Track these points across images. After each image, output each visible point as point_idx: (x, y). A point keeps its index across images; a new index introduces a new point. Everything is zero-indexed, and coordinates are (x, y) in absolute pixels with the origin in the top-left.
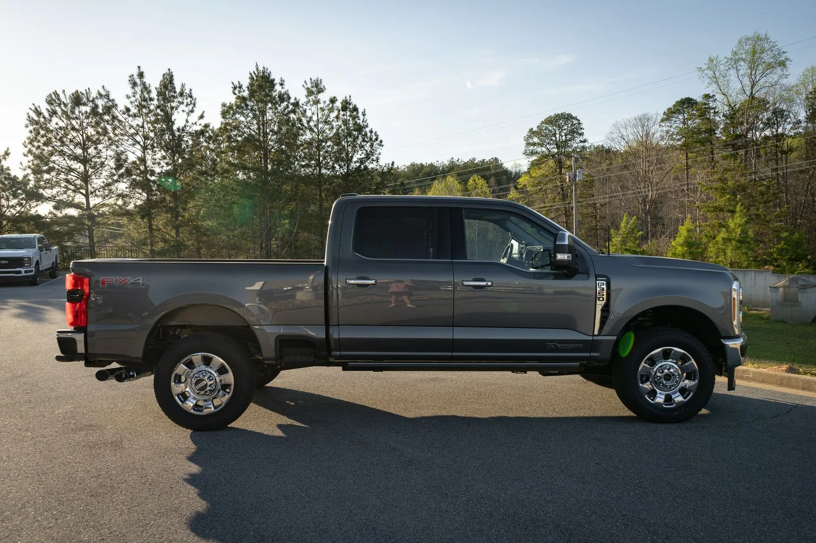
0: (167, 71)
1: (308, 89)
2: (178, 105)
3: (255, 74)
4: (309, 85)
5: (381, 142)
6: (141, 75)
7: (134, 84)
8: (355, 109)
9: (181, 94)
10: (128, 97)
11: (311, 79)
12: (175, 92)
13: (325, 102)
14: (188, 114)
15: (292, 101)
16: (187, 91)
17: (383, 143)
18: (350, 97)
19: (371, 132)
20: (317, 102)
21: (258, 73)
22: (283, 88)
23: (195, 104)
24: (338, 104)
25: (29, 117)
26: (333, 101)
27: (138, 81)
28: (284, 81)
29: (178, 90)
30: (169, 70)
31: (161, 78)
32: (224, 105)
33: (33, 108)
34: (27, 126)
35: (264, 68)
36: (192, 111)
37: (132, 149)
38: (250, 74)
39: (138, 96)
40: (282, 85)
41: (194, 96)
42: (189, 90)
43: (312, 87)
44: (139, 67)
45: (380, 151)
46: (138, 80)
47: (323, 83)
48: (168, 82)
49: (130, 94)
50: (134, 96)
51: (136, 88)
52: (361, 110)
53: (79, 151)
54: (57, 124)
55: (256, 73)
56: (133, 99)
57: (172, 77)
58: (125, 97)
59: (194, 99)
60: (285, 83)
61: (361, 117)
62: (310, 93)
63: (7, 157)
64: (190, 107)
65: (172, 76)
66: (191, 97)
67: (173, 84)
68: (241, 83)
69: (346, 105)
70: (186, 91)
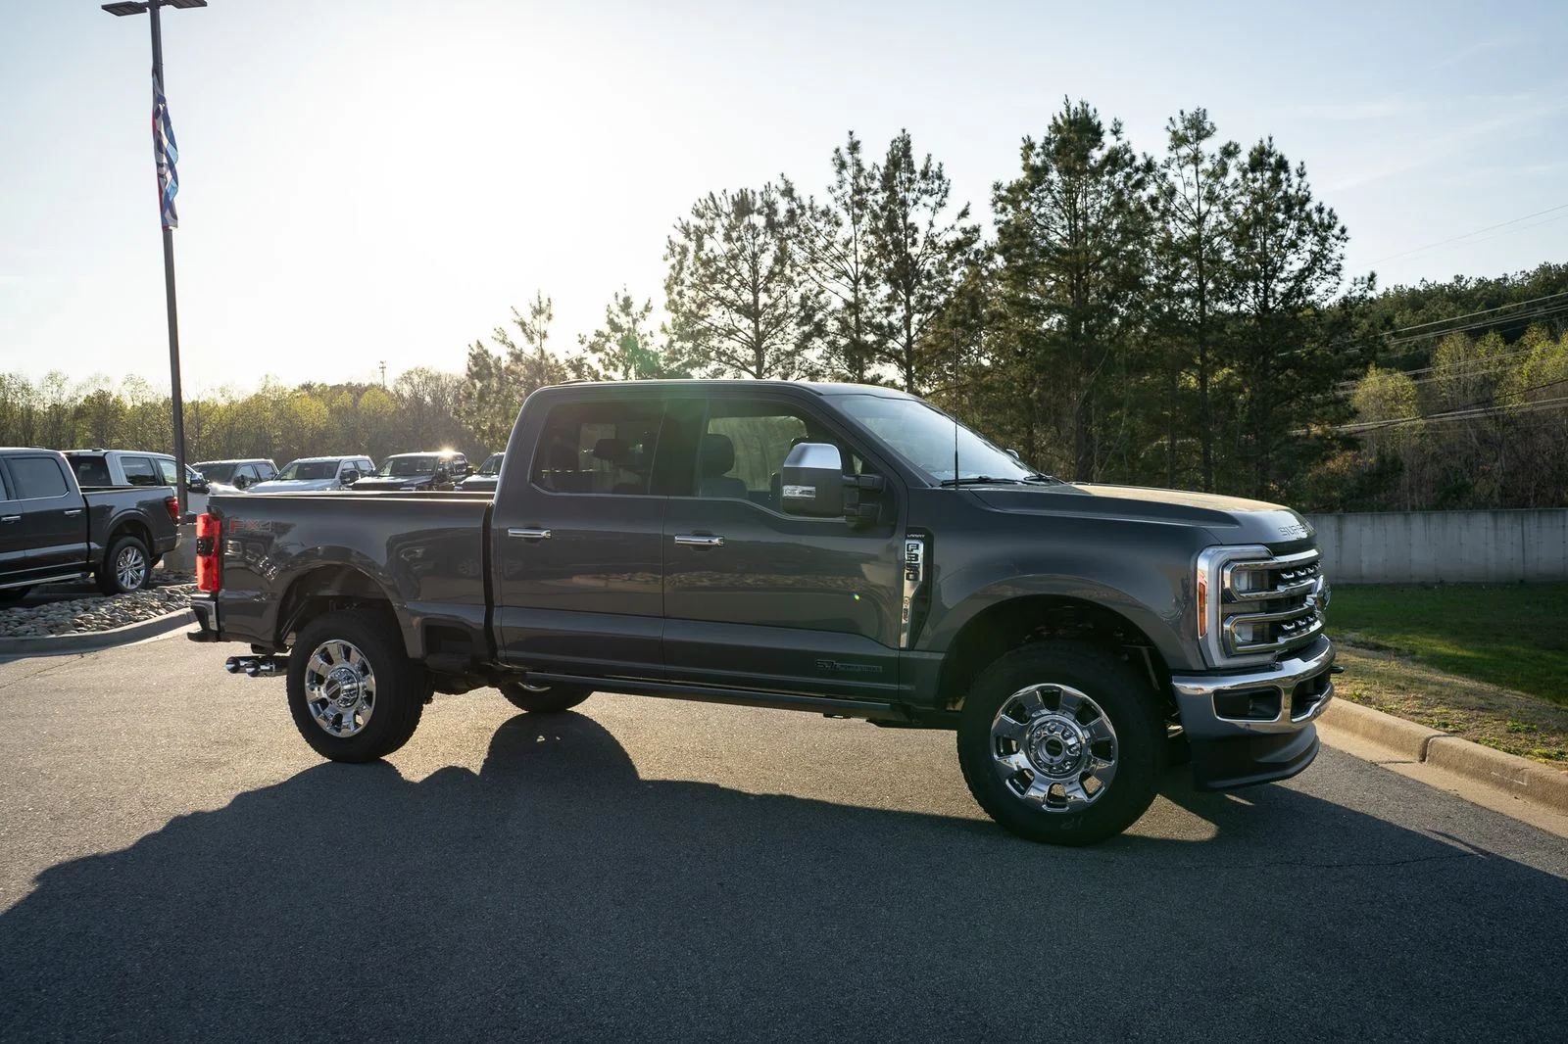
0: (901, 134)
1: (1175, 133)
2: (919, 195)
3: (1062, 116)
4: (1180, 127)
5: (1343, 230)
6: (854, 147)
7: (843, 166)
8: (1282, 165)
9: (925, 175)
10: (831, 190)
11: (1182, 113)
12: (913, 172)
13: (1213, 156)
14: (934, 211)
15: (1140, 161)
16: (934, 168)
17: (1347, 234)
18: (1270, 139)
19: (1320, 210)
20: (1196, 159)
21: (1069, 115)
22: (1118, 139)
23: (947, 191)
24: (1244, 158)
25: (670, 242)
26: (1229, 151)
27: (848, 159)
28: (1120, 125)
29: (919, 167)
30: (904, 131)
31: (889, 149)
32: (997, 187)
33: (679, 225)
34: (666, 259)
35: (1082, 104)
36: (940, 205)
37: (834, 286)
38: (1054, 119)
39: (848, 188)
40: (1115, 132)
41: (946, 175)
42: (938, 165)
43: (1186, 128)
44: (851, 133)
45: (1342, 251)
46: (848, 156)
47: (1209, 119)
48: (900, 156)
49: (835, 184)
50: (841, 187)
51: (844, 172)
52: (1293, 166)
53: (747, 296)
54: (712, 251)
55: (1066, 116)
56: (839, 193)
57: (907, 144)
58: (826, 188)
59: (947, 181)
60: (1123, 129)
61: (1295, 180)
62: (1179, 140)
63: (646, 314)
64: (937, 198)
65: (909, 142)
66: (940, 177)
67: (910, 157)
68: (1032, 140)
69: (1260, 159)
70: (932, 168)
